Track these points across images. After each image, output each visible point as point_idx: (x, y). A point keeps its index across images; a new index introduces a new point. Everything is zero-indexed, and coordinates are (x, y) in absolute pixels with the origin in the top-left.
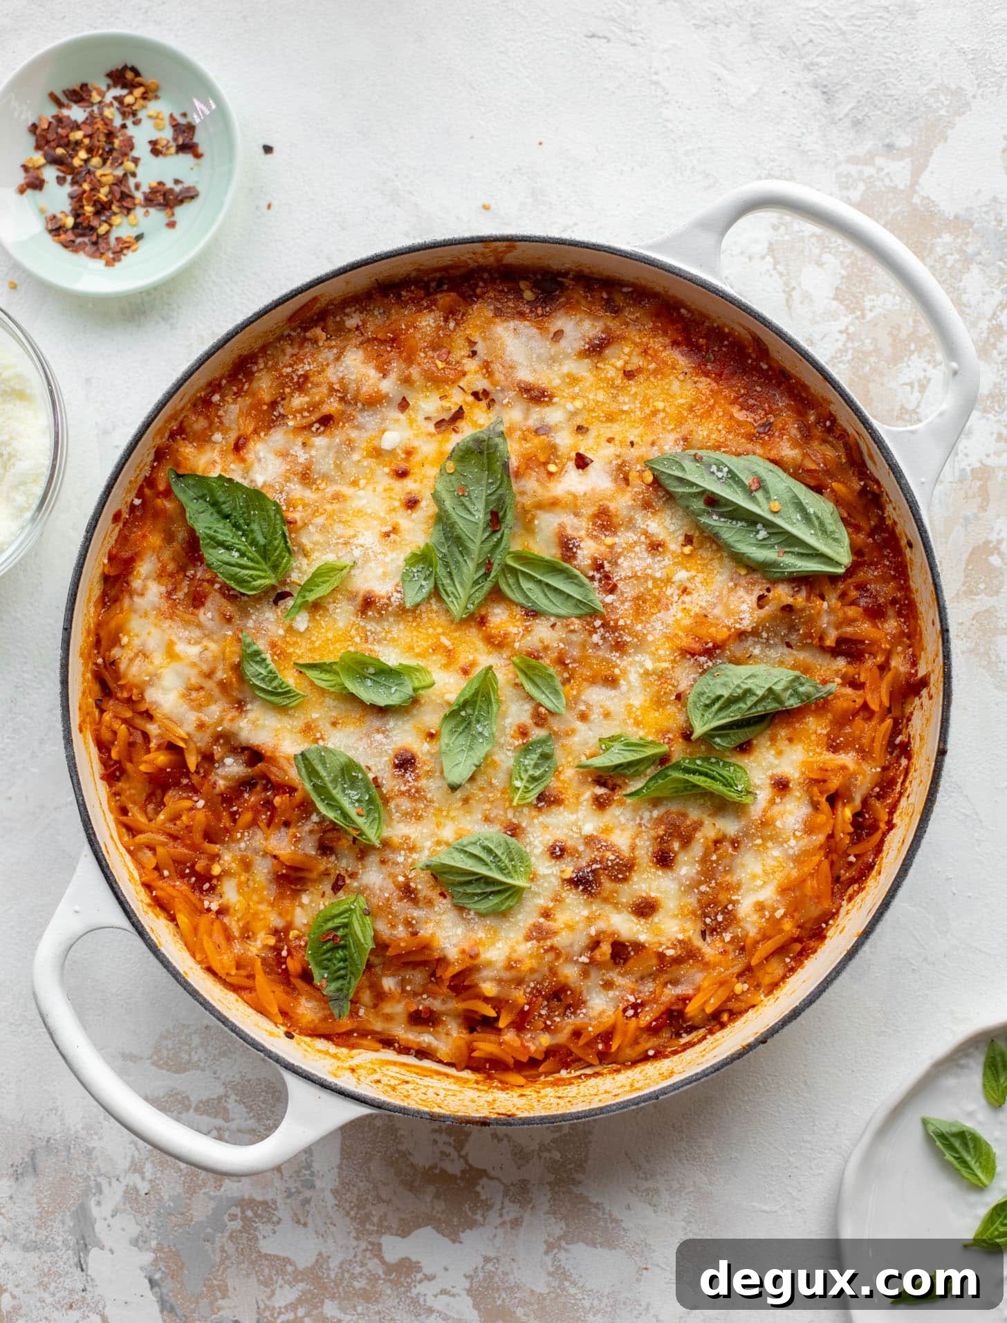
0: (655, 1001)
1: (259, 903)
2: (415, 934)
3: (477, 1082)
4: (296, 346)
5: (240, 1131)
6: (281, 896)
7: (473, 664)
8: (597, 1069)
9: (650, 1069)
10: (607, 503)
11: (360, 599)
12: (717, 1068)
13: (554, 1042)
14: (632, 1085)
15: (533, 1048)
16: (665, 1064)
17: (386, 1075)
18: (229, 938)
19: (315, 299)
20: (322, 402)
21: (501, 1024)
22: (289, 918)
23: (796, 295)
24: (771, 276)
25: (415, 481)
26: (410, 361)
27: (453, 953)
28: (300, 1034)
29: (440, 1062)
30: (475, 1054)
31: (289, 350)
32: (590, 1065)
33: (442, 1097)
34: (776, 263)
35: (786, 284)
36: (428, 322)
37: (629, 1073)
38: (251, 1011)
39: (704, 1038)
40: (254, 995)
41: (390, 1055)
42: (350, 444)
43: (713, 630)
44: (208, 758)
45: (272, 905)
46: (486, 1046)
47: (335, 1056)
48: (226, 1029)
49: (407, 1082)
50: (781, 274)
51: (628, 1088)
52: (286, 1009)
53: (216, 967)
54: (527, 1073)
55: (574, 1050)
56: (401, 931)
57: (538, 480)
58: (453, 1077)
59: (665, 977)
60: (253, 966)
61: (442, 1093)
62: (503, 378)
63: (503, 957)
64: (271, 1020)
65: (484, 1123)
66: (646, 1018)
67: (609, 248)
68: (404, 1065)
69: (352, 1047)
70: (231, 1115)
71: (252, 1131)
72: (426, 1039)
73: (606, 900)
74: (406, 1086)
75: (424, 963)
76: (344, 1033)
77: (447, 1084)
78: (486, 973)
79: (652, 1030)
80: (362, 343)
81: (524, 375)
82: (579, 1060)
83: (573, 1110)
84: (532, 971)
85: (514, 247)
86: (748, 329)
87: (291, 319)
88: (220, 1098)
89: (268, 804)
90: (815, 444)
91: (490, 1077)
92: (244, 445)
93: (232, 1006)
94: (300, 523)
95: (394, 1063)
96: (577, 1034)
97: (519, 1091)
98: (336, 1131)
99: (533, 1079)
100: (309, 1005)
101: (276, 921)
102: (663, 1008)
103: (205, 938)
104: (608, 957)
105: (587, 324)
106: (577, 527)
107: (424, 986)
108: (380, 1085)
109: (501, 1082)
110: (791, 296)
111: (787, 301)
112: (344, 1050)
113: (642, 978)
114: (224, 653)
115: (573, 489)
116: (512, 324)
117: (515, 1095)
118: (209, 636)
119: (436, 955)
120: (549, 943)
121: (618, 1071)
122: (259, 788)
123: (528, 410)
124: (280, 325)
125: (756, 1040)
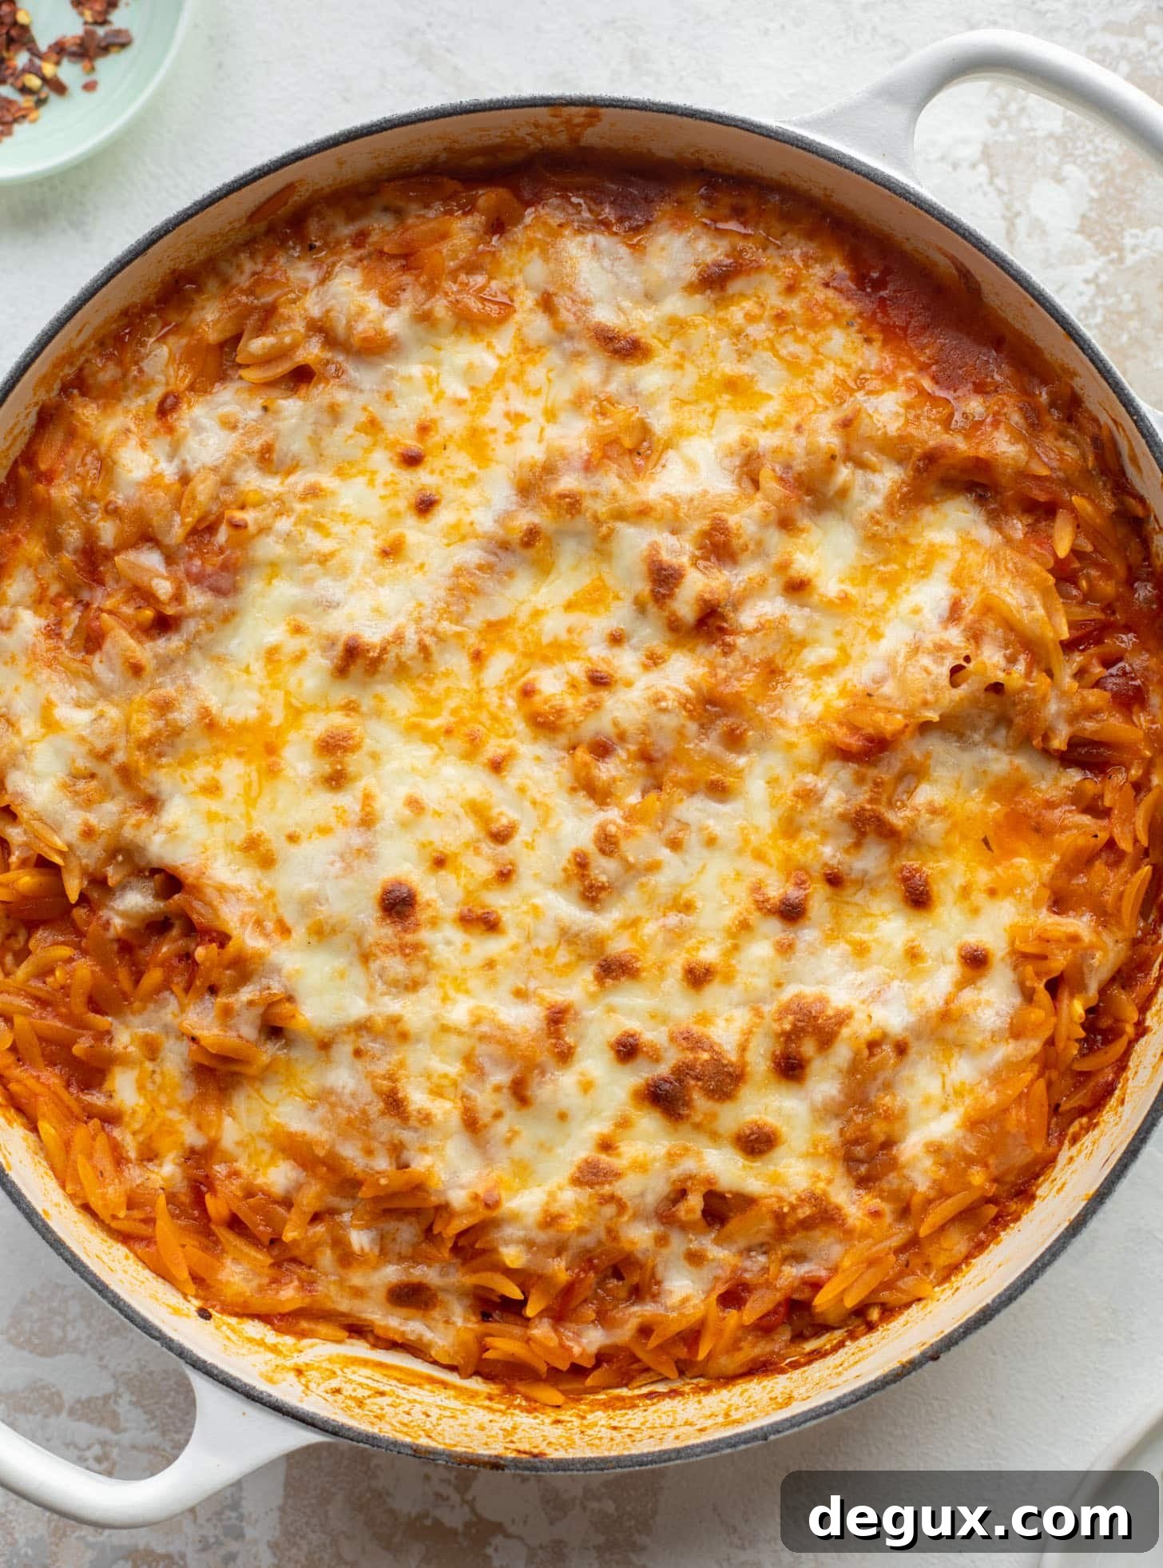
0: (768, 1285)
1: (169, 1108)
2: (403, 1166)
3: (490, 1398)
4: (260, 259)
5: (133, 1447)
6: (201, 1099)
7: (509, 756)
8: (675, 1385)
9: (758, 1390)
10: (724, 515)
11: (339, 649)
12: (859, 1396)
13: (608, 1341)
14: (727, 1415)
15: (577, 1350)
16: (779, 1384)
17: (350, 1381)
18: (119, 1159)
19: (290, 188)
20: (294, 347)
21: (530, 1312)
22: (213, 1134)
23: (1022, 224)
24: (985, 194)
25: (432, 472)
26: (432, 288)
27: (458, 1198)
28: (223, 1311)
29: (435, 1363)
30: (488, 1355)
31: (249, 267)
32: (665, 1379)
33: (433, 1419)
34: (993, 176)
35: (1008, 207)
36: (463, 231)
37: (724, 1394)
38: (147, 1273)
39: (841, 1345)
40: (153, 1249)
41: (359, 1349)
42: (334, 413)
43: (880, 716)
44: (98, 882)
45: (187, 1110)
46: (505, 1344)
47: (274, 1349)
48: (105, 1302)
49: (382, 1394)
50: (1000, 192)
51: (720, 1419)
52: (202, 1273)
53: (96, 1204)
54: (568, 1387)
55: (640, 1354)
56: (382, 1163)
57: (619, 476)
58: (455, 1387)
59: (786, 1248)
60: (153, 1205)
61: (435, 1413)
62: (572, 318)
63: (537, 1209)
64: (178, 1289)
65: (496, 1464)
66: (755, 1308)
67: (743, 121)
68: (380, 1365)
69: (302, 1335)
70: (123, 1424)
71: (153, 1449)
72: (413, 1327)
73: (698, 1127)
74: (380, 1400)
75: (417, 1212)
76: (288, 1314)
77: (443, 1398)
78: (509, 1231)
79: (764, 1328)
80: (360, 260)
81: (604, 315)
82: (647, 1370)
83: (634, 1451)
84: (581, 1231)
85: (596, 116)
86: (953, 260)
87: (252, 217)
88: (106, 1398)
89: (187, 957)
90: (1049, 439)
91: (510, 1391)
92: (175, 407)
93: (115, 1265)
94: (252, 528)
95: (365, 1363)
96: (645, 1331)
97: (554, 1415)
98: (279, 1458)
99: (575, 1397)
100: (238, 1269)
101: (192, 1137)
102: (779, 1296)
103: (82, 1160)
104: (698, 1214)
105: (702, 244)
106: (677, 550)
107: (415, 1246)
108: (339, 1397)
109: (527, 1398)
110: (1013, 225)
111: (1008, 233)
112: (289, 1340)
113: (749, 1250)
114: (128, 722)
115: (673, 491)
116: (589, 238)
117: (548, 1421)
118: (105, 693)
119: (434, 1200)
120: (607, 1189)
121: (707, 1390)
122: (175, 932)
123: (609, 368)
124: (237, 225)
125: (923, 1354)
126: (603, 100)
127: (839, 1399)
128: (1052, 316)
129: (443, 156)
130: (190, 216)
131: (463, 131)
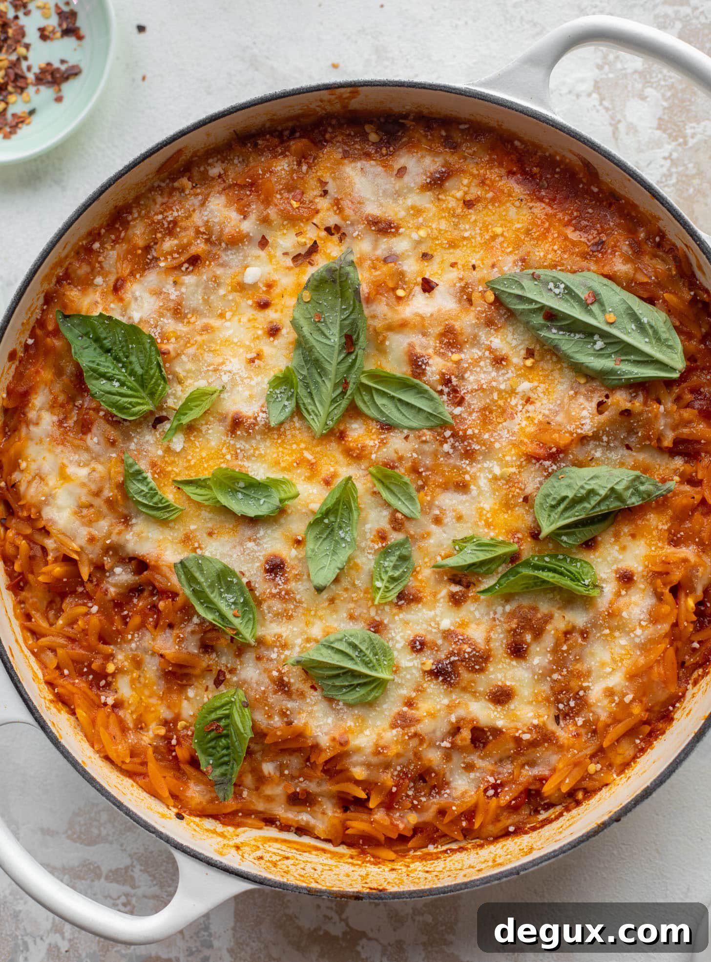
0: (513, 782)
1: (150, 697)
2: (290, 723)
3: (352, 857)
4: (166, 195)
5: (145, 896)
6: (169, 691)
7: (334, 475)
8: (462, 845)
9: (512, 845)
10: (453, 322)
11: (229, 420)
12: (574, 845)
13: (421, 820)
14: (494, 861)
15: (401, 826)
16: (525, 840)
17: (268, 852)
18: (124, 729)
19: (180, 152)
20: (189, 244)
21: (372, 805)
22: (176, 711)
23: (622, 127)
24: (598, 111)
25: (276, 311)
26: (267, 202)
27: (324, 741)
28: (190, 814)
29: (317, 838)
30: (349, 832)
31: (160, 200)
32: (455, 841)
33: (319, 872)
34: (602, 99)
35: (612, 118)
36: (282, 166)
37: (492, 848)
38: (145, 795)
39: (561, 815)
40: (147, 780)
41: (272, 832)
42: (216, 281)
43: (556, 436)
44: (99, 568)
45: (161, 698)
46: (358, 825)
47: (222, 835)
48: (121, 813)
49: (287, 858)
50: (607, 109)
51: (490, 864)
52: (176, 793)
53: (113, 756)
54: (398, 848)
55: (440, 827)
56: (277, 721)
57: (387, 305)
58: (330, 852)
59: (522, 760)
60: (146, 754)
61: (319, 868)
62: (352, 213)
63: (371, 744)
64: (163, 803)
65: (357, 897)
66: (506, 797)
67: (445, 87)
68: (285, 841)
69: (238, 825)
70: (137, 884)
71: (155, 897)
72: (304, 817)
73: (464, 689)
74: (286, 862)
75: (299, 750)
76: (229, 814)
77: (324, 859)
78: (355, 758)
79: (513, 808)
80: (224, 189)
81: (372, 209)
82: (445, 835)
83: (440, 885)
84: (398, 755)
85: (357, 92)
86: (578, 156)
87: (160, 170)
88: (126, 868)
89: (154, 607)
90: (646, 259)
91: (363, 852)
92: (122, 286)
93: (125, 791)
94: (173, 354)
95: (276, 840)
96: (442, 812)
97: (390, 866)
98: (230, 899)
99: (403, 854)
100: (198, 788)
101: (165, 713)
102: (521, 788)
103: (102, 730)
104: (468, 741)
105: (428, 160)
106: (426, 345)
107: (301, 769)
108: (262, 862)
109: (374, 856)
110: (617, 128)
111: (614, 133)
112: (231, 829)
113: (501, 761)
114: (110, 473)
115: (421, 311)
116: (359, 164)
117: (387, 869)
118: (96, 458)
119: (310, 743)
120: (413, 730)
121: (481, 846)
122: (146, 594)
123: (376, 241)
124: (150, 176)
125: (610, 818)
126: (360, 82)
127: (561, 848)
128: (642, 185)
129: (268, 124)
130: (123, 175)
131: (279, 109)
